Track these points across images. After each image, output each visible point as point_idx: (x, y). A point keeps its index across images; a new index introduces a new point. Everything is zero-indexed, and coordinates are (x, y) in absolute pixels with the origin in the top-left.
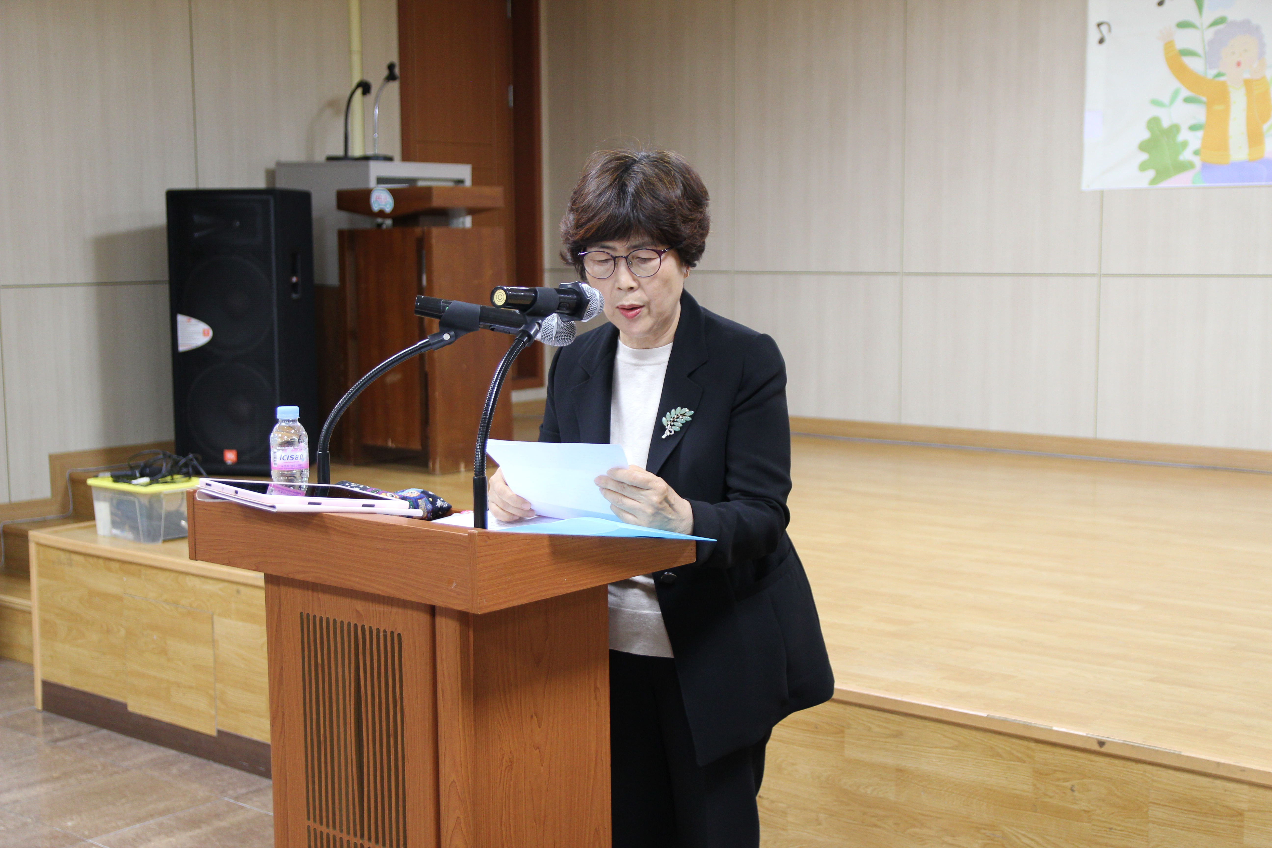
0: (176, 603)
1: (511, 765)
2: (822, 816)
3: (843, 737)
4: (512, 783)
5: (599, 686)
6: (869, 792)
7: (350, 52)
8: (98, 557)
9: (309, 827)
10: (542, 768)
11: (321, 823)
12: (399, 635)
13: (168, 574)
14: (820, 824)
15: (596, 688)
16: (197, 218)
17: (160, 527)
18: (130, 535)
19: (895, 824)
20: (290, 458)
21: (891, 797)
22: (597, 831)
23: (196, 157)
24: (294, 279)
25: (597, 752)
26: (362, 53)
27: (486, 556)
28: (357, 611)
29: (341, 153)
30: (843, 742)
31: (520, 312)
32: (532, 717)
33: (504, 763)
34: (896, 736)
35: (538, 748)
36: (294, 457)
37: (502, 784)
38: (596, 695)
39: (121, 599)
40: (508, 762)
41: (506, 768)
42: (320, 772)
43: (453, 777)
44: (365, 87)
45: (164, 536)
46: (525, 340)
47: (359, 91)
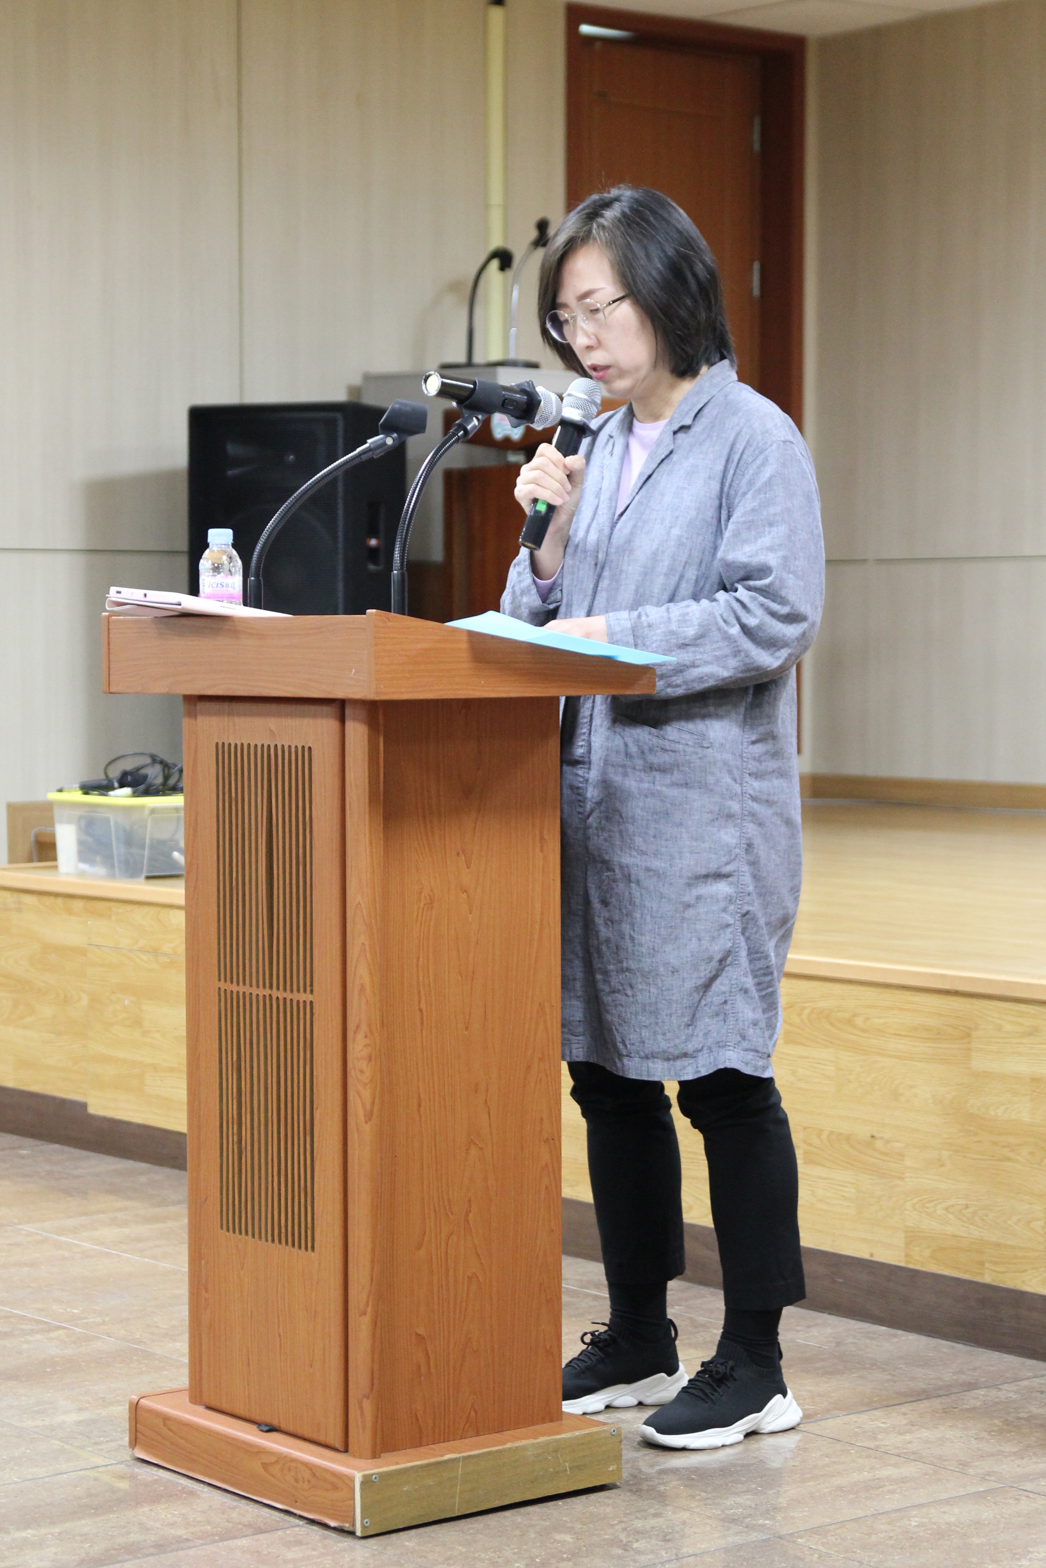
0: (155, 952)
1: (431, 903)
2: (945, 1154)
3: (969, 1043)
4: (432, 924)
5: (546, 837)
6: (999, 1114)
7: (487, 206)
8: (57, 895)
9: (220, 988)
10: (470, 916)
11: (232, 982)
12: (310, 748)
13: (146, 909)
14: (942, 1165)
15: (542, 839)
16: (232, 449)
17: (143, 856)
18: (101, 870)
19: (1030, 1153)
20: (219, 585)
21: (1026, 1117)
22: (541, 1006)
23: (241, 365)
24: (373, 542)
25: (542, 913)
26: (506, 209)
27: (385, 638)
28: (271, 730)
29: (462, 358)
30: (969, 1049)
31: (457, 405)
32: (458, 854)
33: (423, 898)
34: (1030, 1034)
35: (465, 891)
36: (225, 585)
37: (419, 922)
38: (542, 847)
39: (83, 952)
40: (428, 898)
41: (425, 905)
42: (231, 923)
43: (359, 898)
44: (504, 259)
45: (149, 871)
46: (459, 434)
47: (495, 264)
